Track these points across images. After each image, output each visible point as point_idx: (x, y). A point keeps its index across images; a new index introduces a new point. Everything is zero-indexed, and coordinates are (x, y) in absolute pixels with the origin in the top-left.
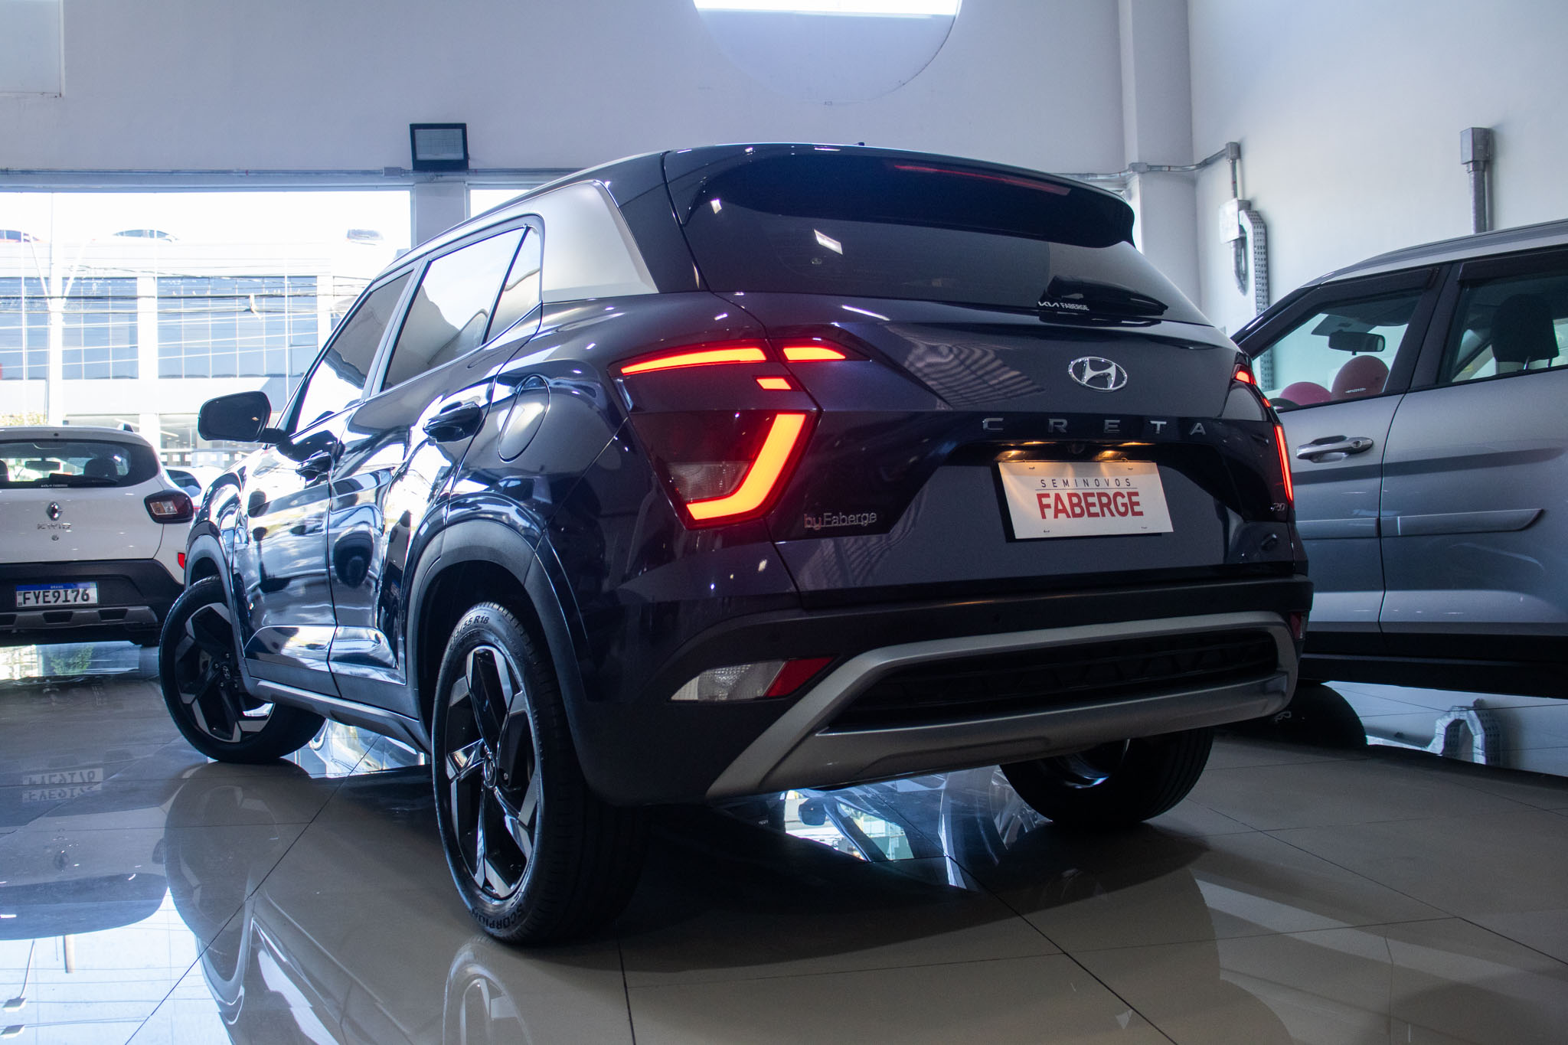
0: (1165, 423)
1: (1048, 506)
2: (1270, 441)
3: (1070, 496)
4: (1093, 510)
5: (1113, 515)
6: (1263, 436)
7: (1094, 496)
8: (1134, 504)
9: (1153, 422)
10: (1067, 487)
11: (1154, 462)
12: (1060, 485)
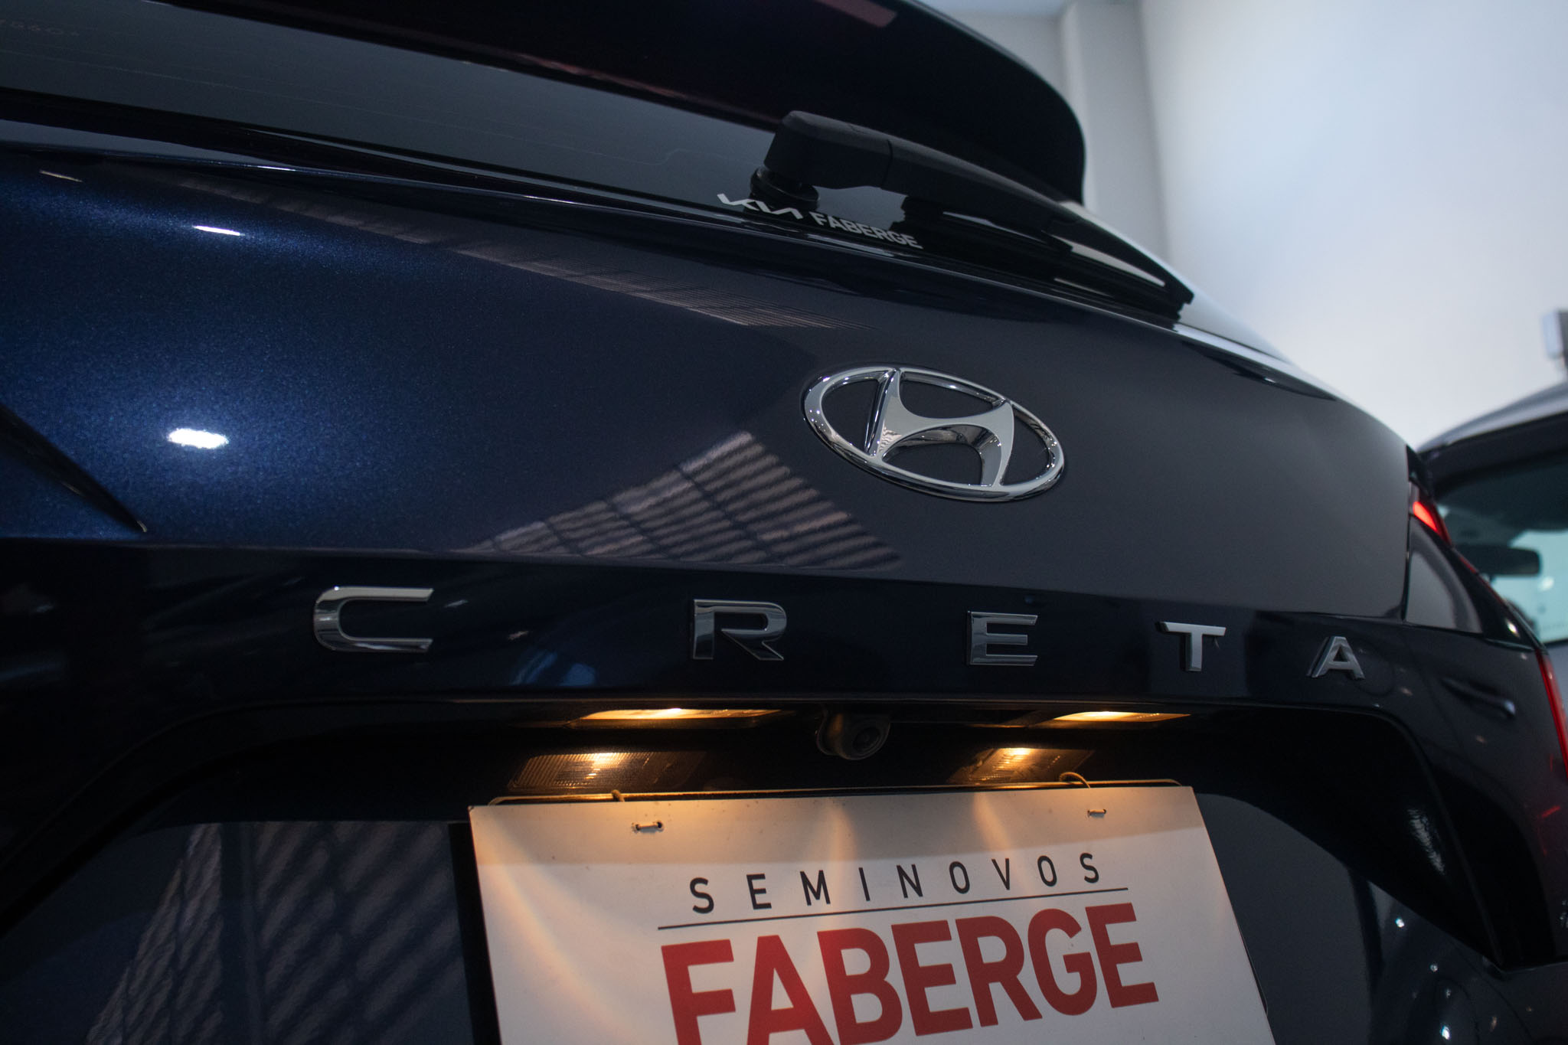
0: (1220, 631)
1: (722, 1002)
2: (1516, 705)
3: (832, 944)
4: (939, 999)
5: (1028, 1011)
6: (1493, 691)
7: (948, 937)
8: (1117, 955)
9: (1172, 626)
10: (819, 905)
11: (1185, 783)
12: (785, 894)
